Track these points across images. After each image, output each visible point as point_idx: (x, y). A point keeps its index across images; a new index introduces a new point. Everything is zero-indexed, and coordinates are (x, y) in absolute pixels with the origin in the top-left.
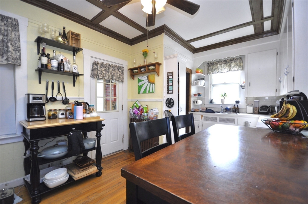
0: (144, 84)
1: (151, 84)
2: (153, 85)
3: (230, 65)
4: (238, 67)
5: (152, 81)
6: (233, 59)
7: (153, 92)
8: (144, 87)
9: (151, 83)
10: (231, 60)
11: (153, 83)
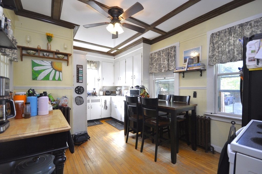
0: (45, 70)
1: (57, 72)
2: (60, 73)
3: (91, 64)
4: (95, 67)
5: (59, 69)
6: (92, 61)
7: (59, 79)
8: (44, 74)
9: (56, 70)
10: (91, 62)
11: (60, 71)
